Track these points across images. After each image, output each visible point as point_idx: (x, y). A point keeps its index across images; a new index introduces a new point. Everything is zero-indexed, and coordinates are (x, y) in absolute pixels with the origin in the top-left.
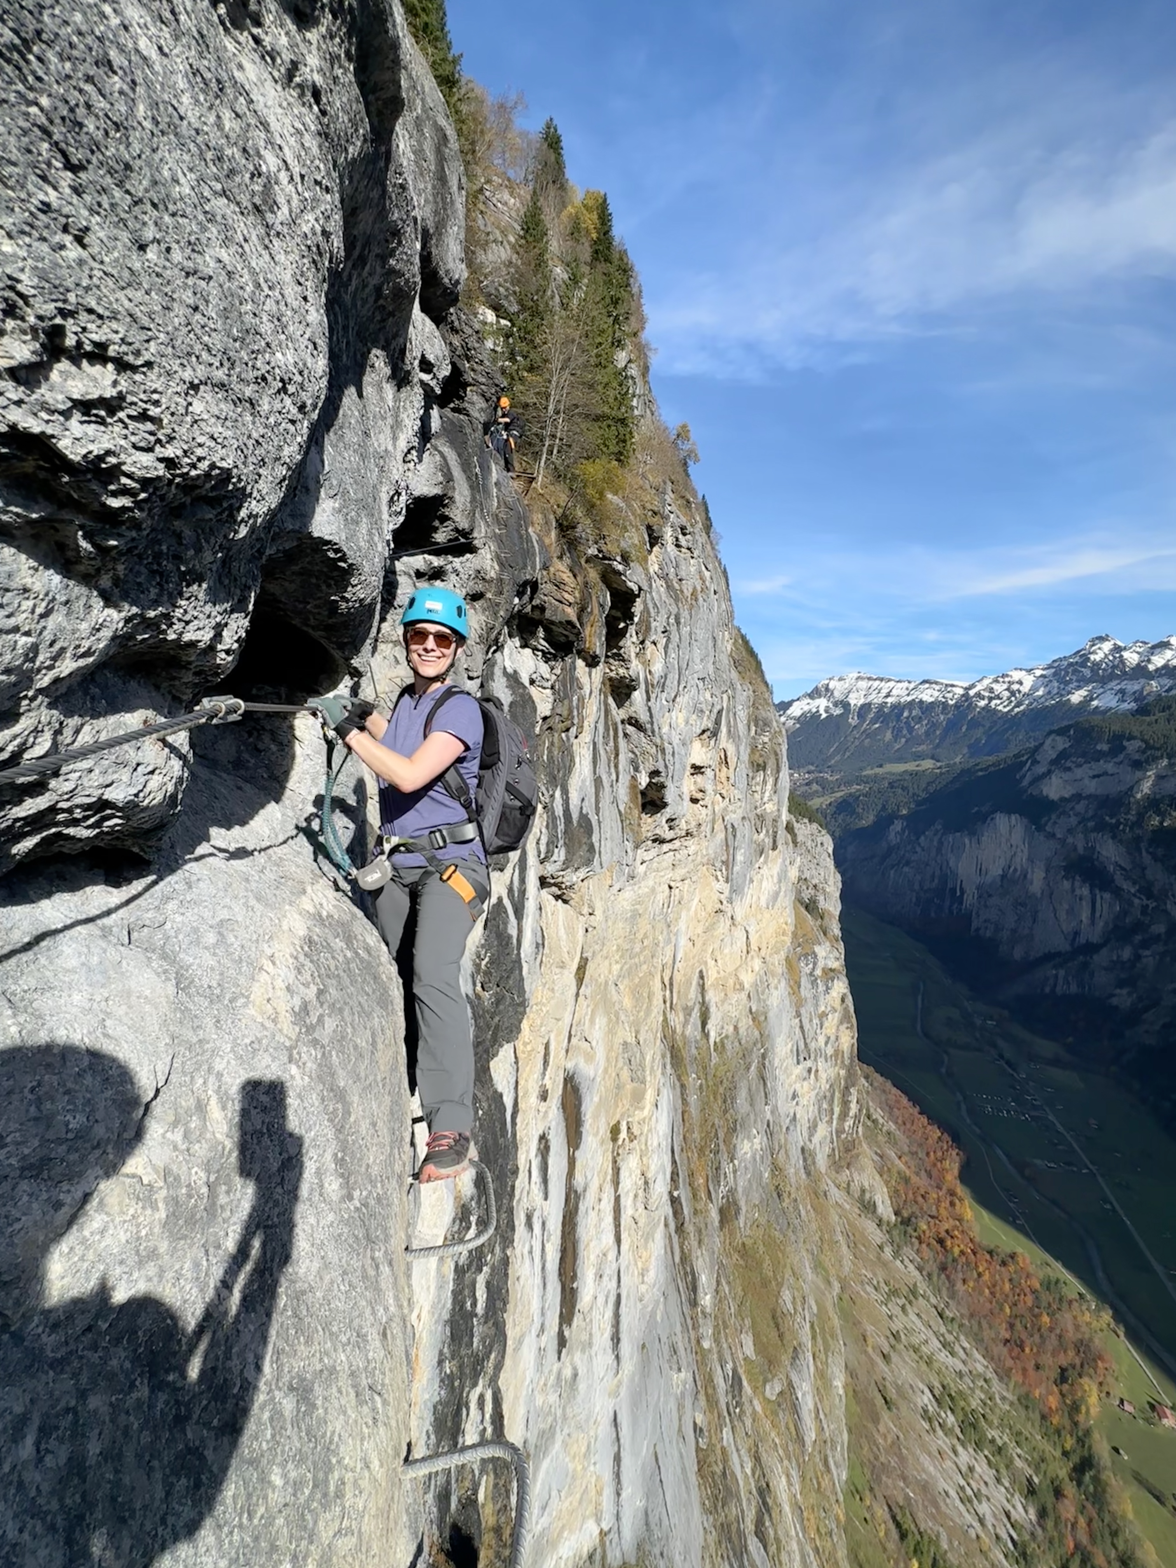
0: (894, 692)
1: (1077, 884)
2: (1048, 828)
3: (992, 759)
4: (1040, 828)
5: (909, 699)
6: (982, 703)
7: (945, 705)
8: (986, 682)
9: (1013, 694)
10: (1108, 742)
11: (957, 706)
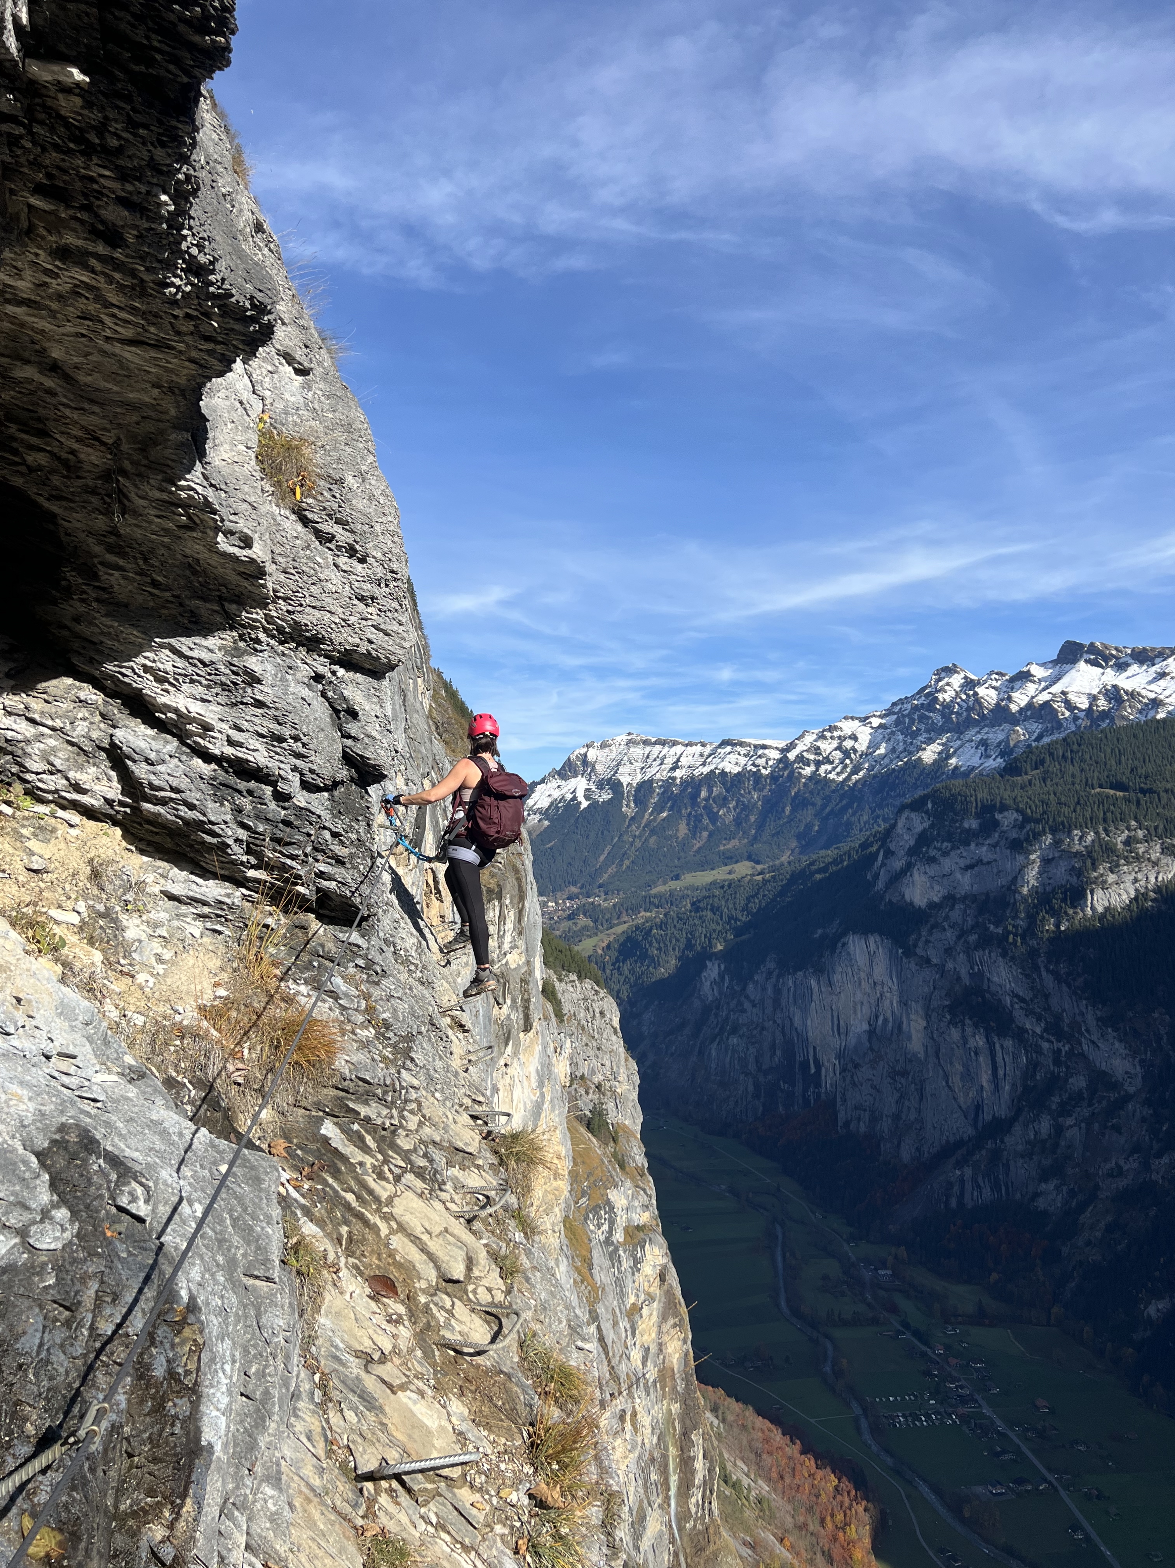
0: (684, 761)
1: (969, 1030)
2: (919, 951)
3: (831, 853)
4: (909, 953)
5: (706, 770)
6: (808, 771)
7: (757, 775)
8: (809, 739)
9: (846, 753)
10: (978, 816)
11: (773, 777)
